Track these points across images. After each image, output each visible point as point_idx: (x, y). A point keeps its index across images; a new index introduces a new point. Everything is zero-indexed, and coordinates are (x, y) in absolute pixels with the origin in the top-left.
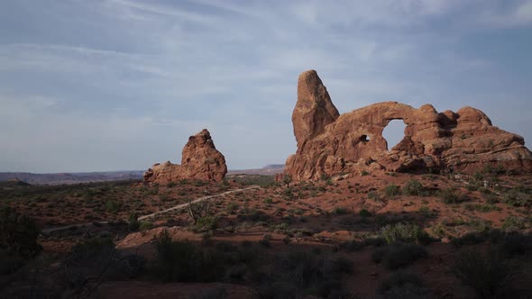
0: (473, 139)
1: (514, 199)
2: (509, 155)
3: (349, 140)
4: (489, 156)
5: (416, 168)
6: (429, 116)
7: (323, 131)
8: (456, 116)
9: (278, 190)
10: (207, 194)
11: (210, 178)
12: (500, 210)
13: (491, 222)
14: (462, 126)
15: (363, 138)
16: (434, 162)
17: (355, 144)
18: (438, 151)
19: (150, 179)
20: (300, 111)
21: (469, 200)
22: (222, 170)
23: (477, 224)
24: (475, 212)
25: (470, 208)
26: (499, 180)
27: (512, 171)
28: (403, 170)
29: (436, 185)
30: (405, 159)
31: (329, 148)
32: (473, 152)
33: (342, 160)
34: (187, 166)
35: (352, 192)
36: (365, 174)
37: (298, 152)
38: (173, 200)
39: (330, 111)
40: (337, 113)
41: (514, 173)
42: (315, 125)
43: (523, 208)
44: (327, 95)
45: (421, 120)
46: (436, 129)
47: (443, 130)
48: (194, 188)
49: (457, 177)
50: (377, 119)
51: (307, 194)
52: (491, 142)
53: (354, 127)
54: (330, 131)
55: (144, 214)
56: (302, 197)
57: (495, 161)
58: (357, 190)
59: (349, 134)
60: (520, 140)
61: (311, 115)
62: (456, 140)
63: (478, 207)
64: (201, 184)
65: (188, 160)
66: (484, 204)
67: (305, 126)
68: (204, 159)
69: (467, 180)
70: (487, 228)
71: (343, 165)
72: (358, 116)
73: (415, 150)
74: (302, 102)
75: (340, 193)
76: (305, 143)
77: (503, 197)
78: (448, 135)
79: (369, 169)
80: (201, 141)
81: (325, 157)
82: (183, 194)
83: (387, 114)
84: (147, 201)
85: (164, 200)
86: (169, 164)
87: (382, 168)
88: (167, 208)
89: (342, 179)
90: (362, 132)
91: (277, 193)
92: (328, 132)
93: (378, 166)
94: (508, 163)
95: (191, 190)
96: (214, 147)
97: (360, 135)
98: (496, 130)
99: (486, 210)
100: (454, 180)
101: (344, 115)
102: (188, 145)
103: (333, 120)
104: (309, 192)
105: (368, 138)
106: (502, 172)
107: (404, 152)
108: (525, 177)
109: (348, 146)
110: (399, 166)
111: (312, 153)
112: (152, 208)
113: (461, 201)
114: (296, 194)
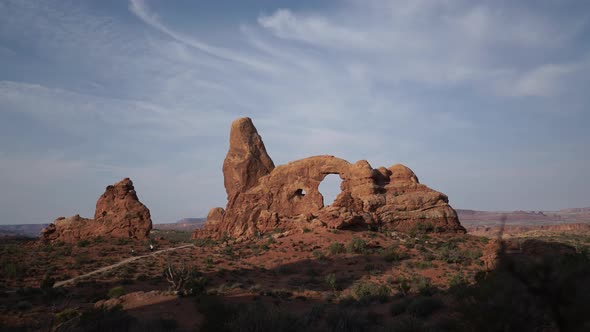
0: (404, 197)
1: (447, 256)
2: (436, 213)
3: (284, 194)
4: (418, 213)
5: (356, 225)
6: (365, 173)
7: (256, 183)
8: (389, 173)
9: (217, 248)
10: (135, 255)
11: (131, 235)
12: (436, 266)
13: (430, 279)
14: (394, 184)
15: (299, 192)
16: (373, 220)
17: (290, 198)
18: (373, 208)
19: (50, 236)
20: (232, 160)
21: (409, 258)
22: (146, 226)
23: (418, 281)
24: (415, 269)
25: (411, 266)
26: (428, 237)
27: (439, 228)
28: (345, 227)
29: (378, 243)
30: (346, 216)
31: (263, 202)
32: (405, 209)
33: (277, 214)
34: (102, 221)
35: (297, 250)
36: (307, 231)
37: (228, 205)
38: (92, 262)
39: (265, 162)
40: (272, 165)
41: (441, 230)
42: (249, 176)
43: (455, 265)
44: (262, 144)
45: (357, 175)
46: (371, 185)
47: (377, 187)
48: (116, 247)
49: (394, 234)
50: (313, 173)
51: (249, 253)
52: (420, 200)
53: (289, 180)
54: (265, 183)
55: (59, 279)
56: (244, 256)
57: (424, 218)
58: (302, 248)
59: (285, 188)
60: (444, 199)
61: (245, 165)
62: (389, 197)
63: (417, 265)
64: (122, 242)
65: (104, 213)
66: (422, 261)
67: (237, 177)
68: (124, 213)
69: (403, 238)
70: (427, 285)
71: (278, 221)
72: (293, 169)
73: (355, 206)
74: (235, 151)
75: (285, 252)
76: (237, 196)
77: (438, 254)
78: (382, 191)
79: (310, 226)
80: (122, 192)
81: (258, 212)
82: (105, 255)
83: (324, 168)
84: (59, 264)
85: (82, 263)
86: (78, 218)
87: (324, 224)
88: (88, 271)
89: (283, 236)
90: (298, 185)
91: (216, 252)
92: (263, 185)
93: (319, 223)
94: (436, 220)
95: (113, 250)
96: (137, 199)
97: (296, 189)
98: (424, 188)
99: (424, 267)
100: (392, 237)
101: (280, 167)
102: (105, 196)
103: (268, 172)
104: (251, 250)
105: (303, 192)
106: (430, 229)
107: (344, 209)
108: (450, 234)
109: (283, 201)
110: (340, 223)
111: (244, 207)
112: (67, 272)
113: (402, 259)
114: (236, 253)
